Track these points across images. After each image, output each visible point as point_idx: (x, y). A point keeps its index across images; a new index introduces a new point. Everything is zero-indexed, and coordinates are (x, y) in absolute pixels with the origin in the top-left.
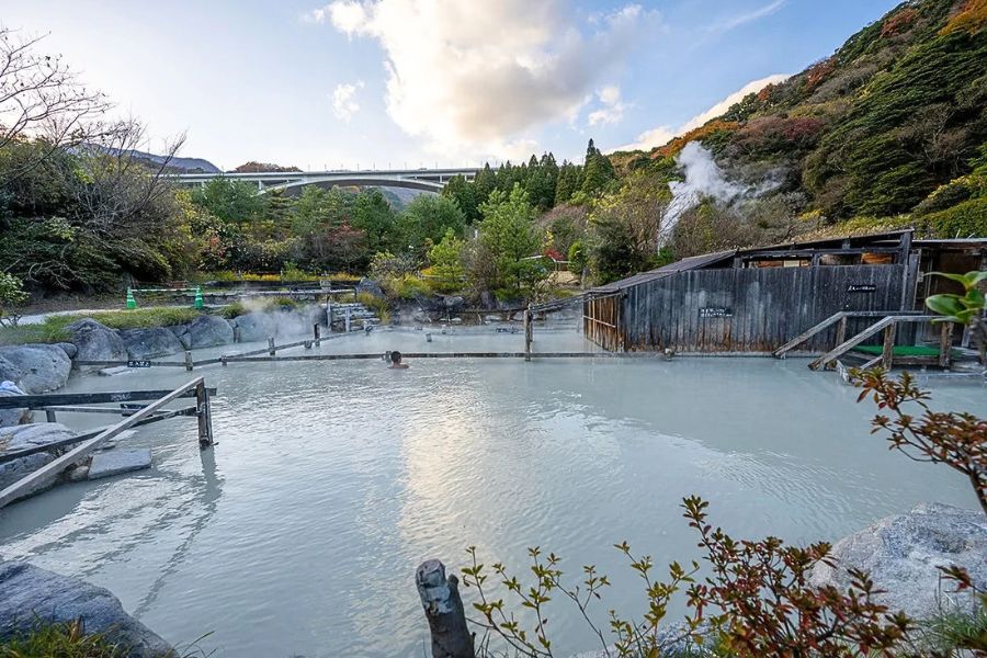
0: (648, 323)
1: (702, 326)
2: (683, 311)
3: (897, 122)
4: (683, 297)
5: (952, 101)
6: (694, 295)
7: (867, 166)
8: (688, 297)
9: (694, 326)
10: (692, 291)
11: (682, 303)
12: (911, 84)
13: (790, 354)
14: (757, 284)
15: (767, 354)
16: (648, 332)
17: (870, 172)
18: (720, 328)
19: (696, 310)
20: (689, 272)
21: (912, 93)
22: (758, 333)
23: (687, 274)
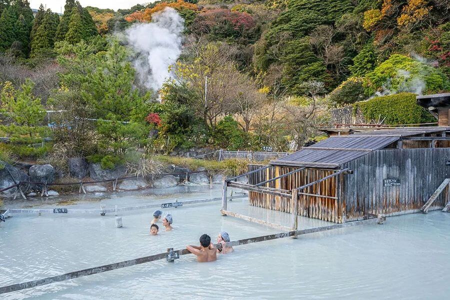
0: (356, 193)
1: (385, 193)
2: (375, 182)
3: (307, 32)
4: (374, 171)
5: (334, 26)
6: (381, 168)
7: (294, 59)
8: (377, 171)
9: (381, 194)
10: (379, 166)
11: (374, 176)
12: (310, 8)
13: (430, 209)
14: (410, 160)
15: (416, 211)
16: (356, 201)
17: (297, 64)
18: (393, 194)
19: (381, 181)
20: (378, 151)
21: (312, 15)
22: (411, 196)
23: (376, 152)
